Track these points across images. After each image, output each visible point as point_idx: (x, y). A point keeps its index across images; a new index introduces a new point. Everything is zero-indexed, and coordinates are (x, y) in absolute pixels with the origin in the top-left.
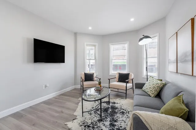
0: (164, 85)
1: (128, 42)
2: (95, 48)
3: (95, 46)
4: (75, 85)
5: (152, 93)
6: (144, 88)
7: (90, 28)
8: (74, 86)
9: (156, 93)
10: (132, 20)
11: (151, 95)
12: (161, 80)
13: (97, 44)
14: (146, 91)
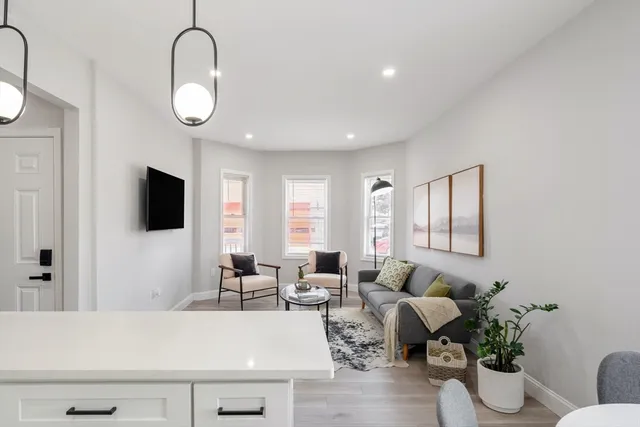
0: (413, 270)
1: (329, 177)
2: (245, 183)
3: (244, 179)
4: (193, 291)
5: (396, 285)
6: (379, 279)
7: (249, 136)
8: (191, 295)
9: (401, 284)
10: (350, 136)
11: (394, 288)
12: (406, 262)
13: (251, 175)
14: (385, 283)
